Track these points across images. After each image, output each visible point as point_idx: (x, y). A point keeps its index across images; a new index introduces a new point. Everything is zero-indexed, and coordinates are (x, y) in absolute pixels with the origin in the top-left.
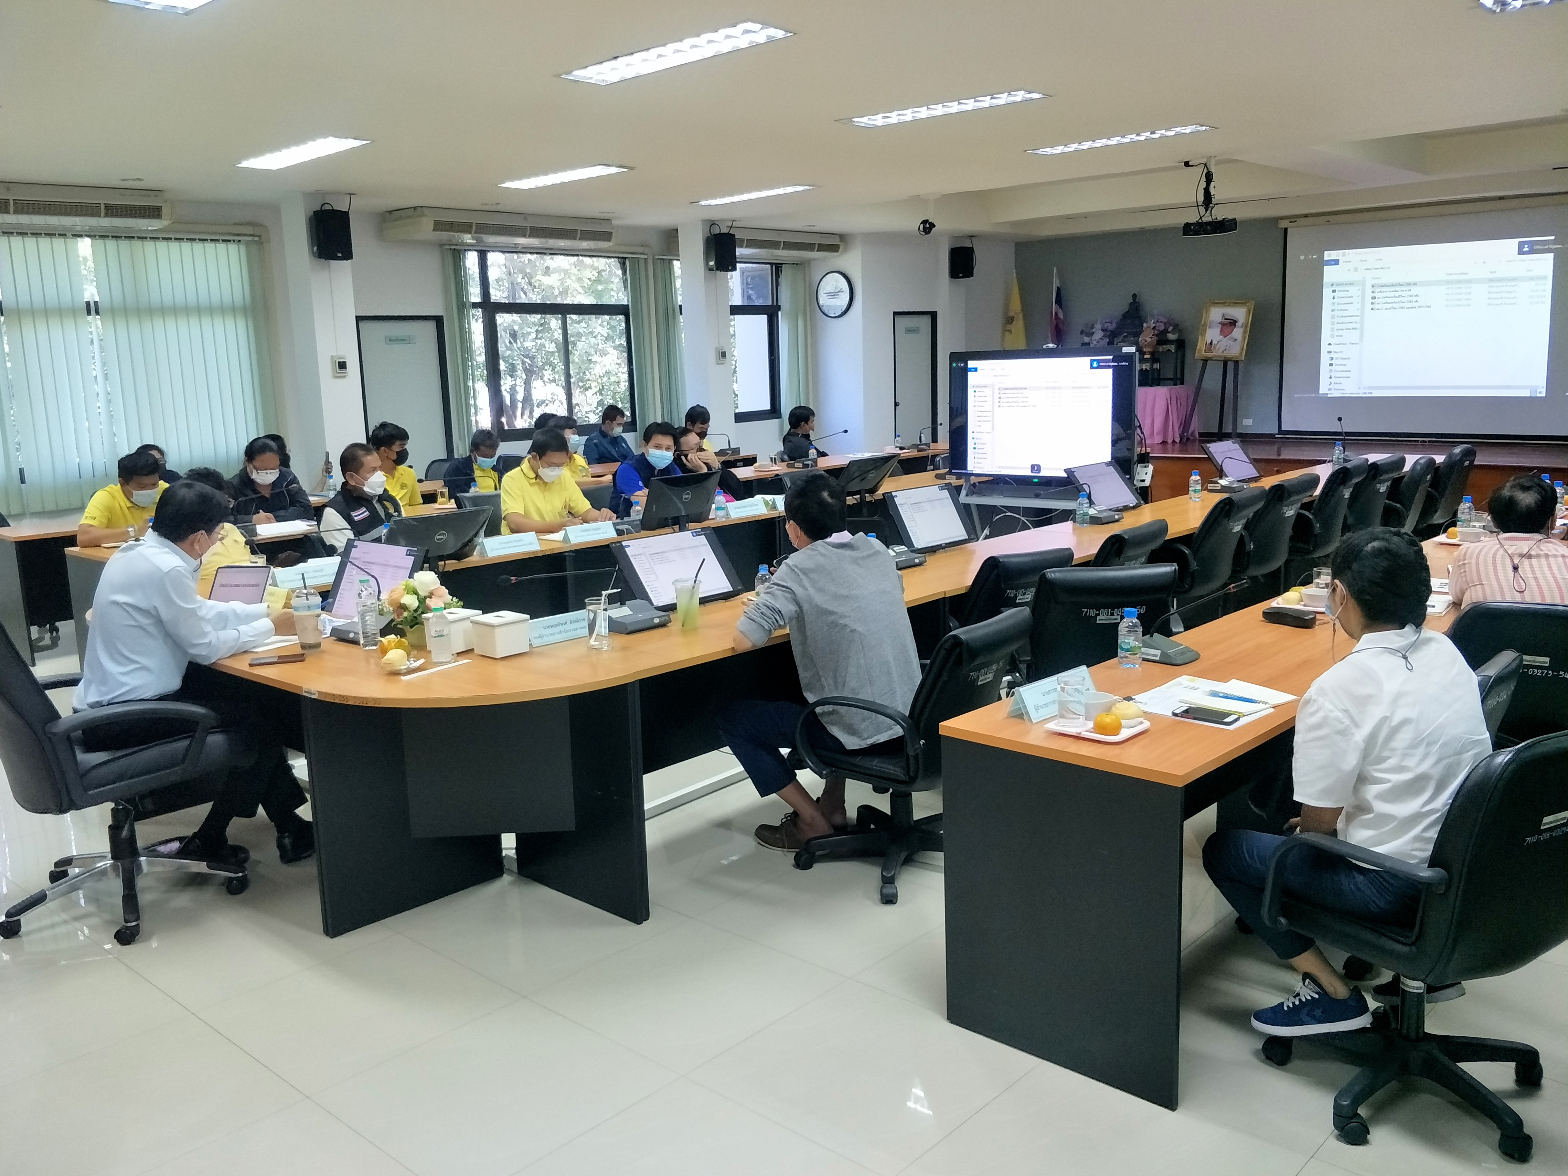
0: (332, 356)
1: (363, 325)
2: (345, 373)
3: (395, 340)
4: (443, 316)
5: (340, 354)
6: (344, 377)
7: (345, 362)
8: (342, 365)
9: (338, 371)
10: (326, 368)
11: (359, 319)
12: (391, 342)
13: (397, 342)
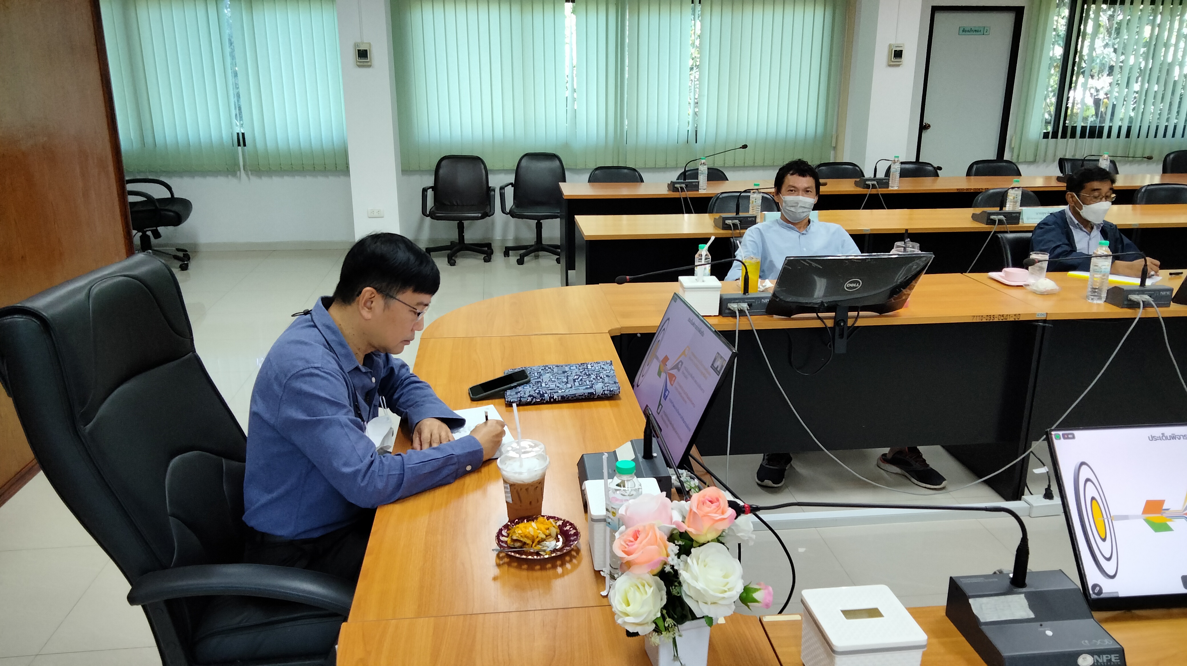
0: (890, 45)
1: (938, 16)
2: (900, 61)
3: (968, 31)
4: (1023, 7)
5: (899, 42)
6: (899, 65)
7: (902, 51)
8: (898, 54)
9: (893, 60)
10: (882, 55)
11: (935, 9)
12: (964, 33)
13: (972, 33)
